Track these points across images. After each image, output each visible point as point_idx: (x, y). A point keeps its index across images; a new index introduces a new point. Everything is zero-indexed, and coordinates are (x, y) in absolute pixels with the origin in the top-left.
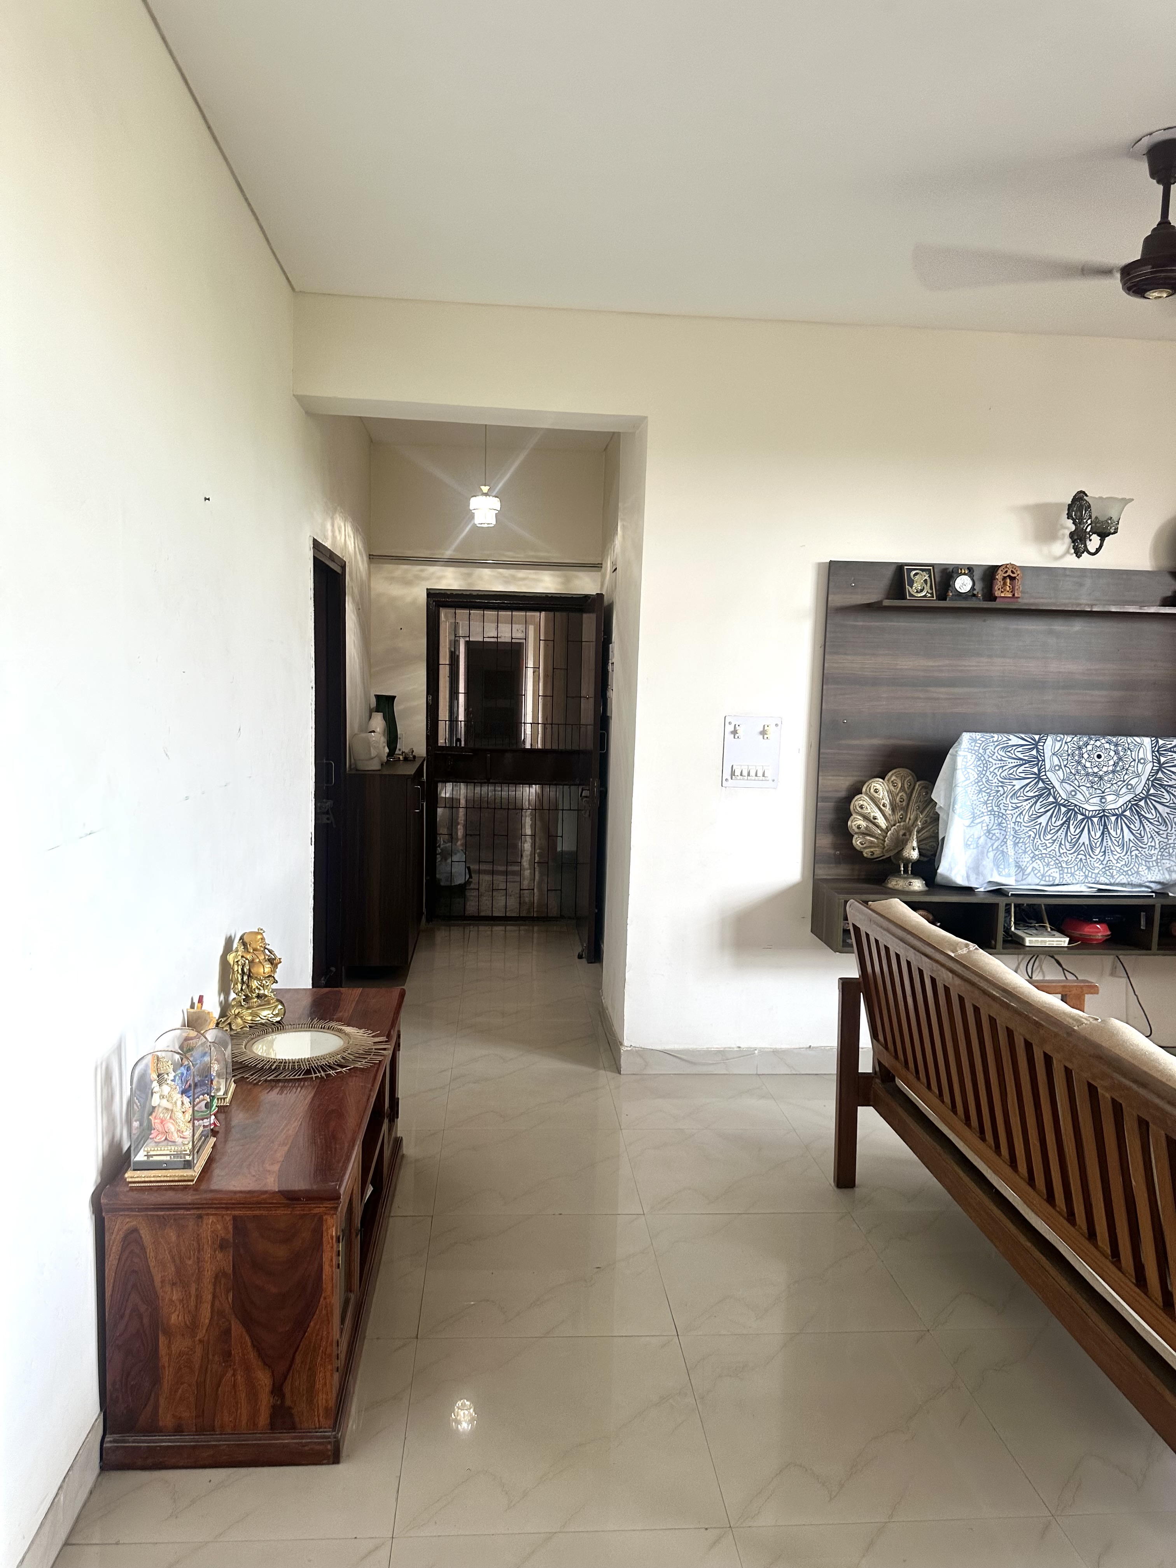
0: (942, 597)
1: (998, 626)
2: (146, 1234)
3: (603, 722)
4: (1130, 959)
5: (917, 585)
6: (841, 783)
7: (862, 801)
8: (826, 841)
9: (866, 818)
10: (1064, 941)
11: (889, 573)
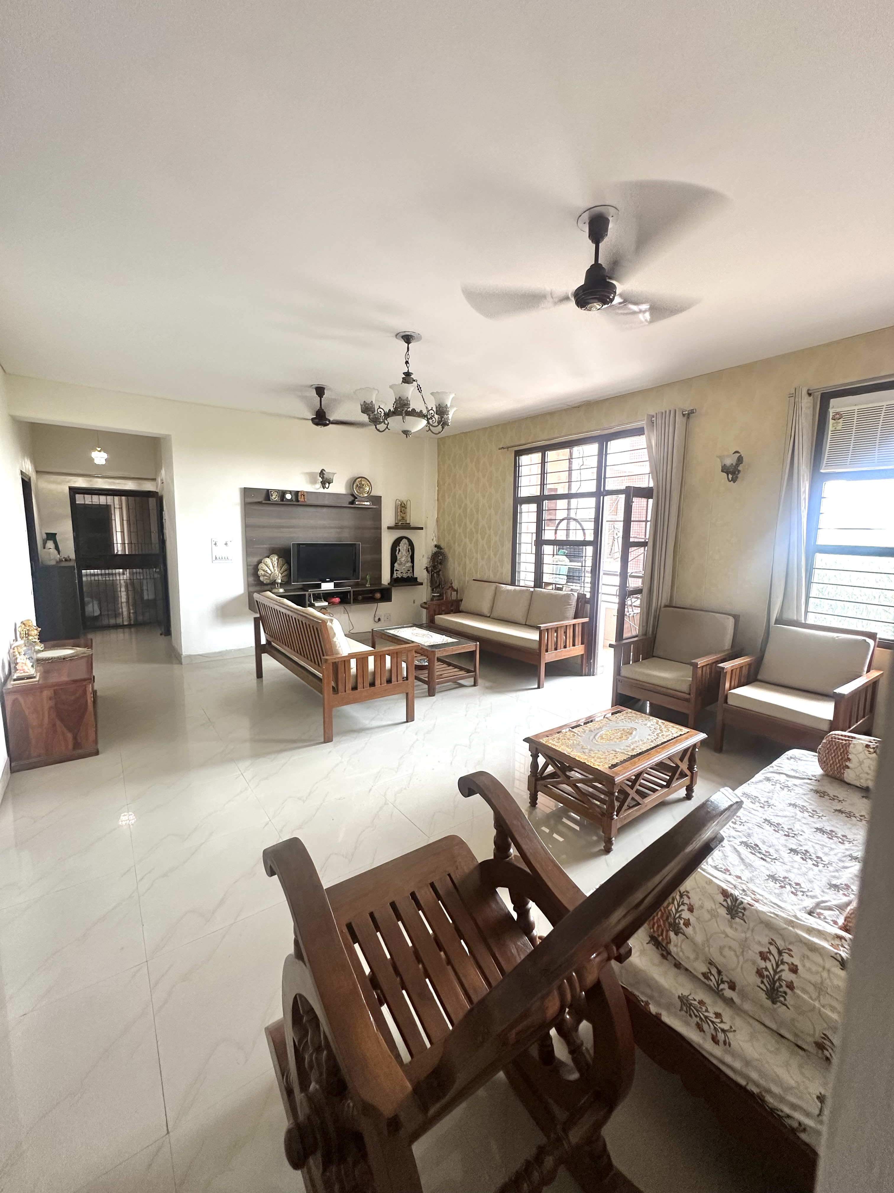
0: (282, 500)
1: (301, 509)
2: (21, 700)
3: (163, 542)
4: (347, 607)
5: (274, 496)
6: (255, 560)
7: (262, 565)
8: (251, 579)
9: (264, 571)
10: (326, 604)
11: (265, 492)
